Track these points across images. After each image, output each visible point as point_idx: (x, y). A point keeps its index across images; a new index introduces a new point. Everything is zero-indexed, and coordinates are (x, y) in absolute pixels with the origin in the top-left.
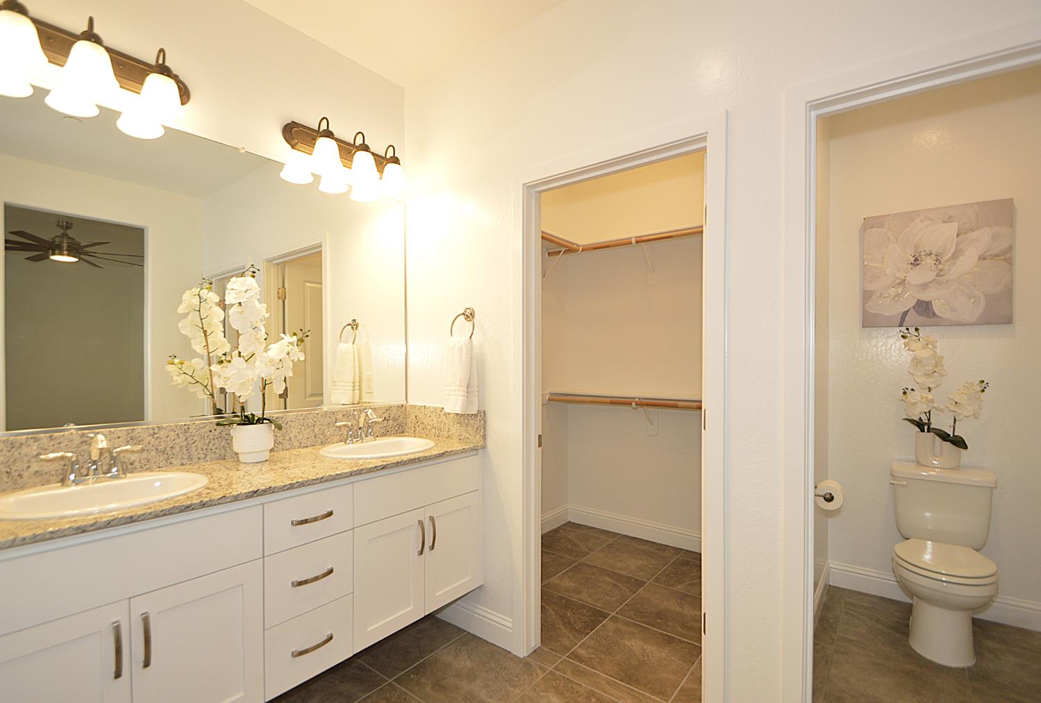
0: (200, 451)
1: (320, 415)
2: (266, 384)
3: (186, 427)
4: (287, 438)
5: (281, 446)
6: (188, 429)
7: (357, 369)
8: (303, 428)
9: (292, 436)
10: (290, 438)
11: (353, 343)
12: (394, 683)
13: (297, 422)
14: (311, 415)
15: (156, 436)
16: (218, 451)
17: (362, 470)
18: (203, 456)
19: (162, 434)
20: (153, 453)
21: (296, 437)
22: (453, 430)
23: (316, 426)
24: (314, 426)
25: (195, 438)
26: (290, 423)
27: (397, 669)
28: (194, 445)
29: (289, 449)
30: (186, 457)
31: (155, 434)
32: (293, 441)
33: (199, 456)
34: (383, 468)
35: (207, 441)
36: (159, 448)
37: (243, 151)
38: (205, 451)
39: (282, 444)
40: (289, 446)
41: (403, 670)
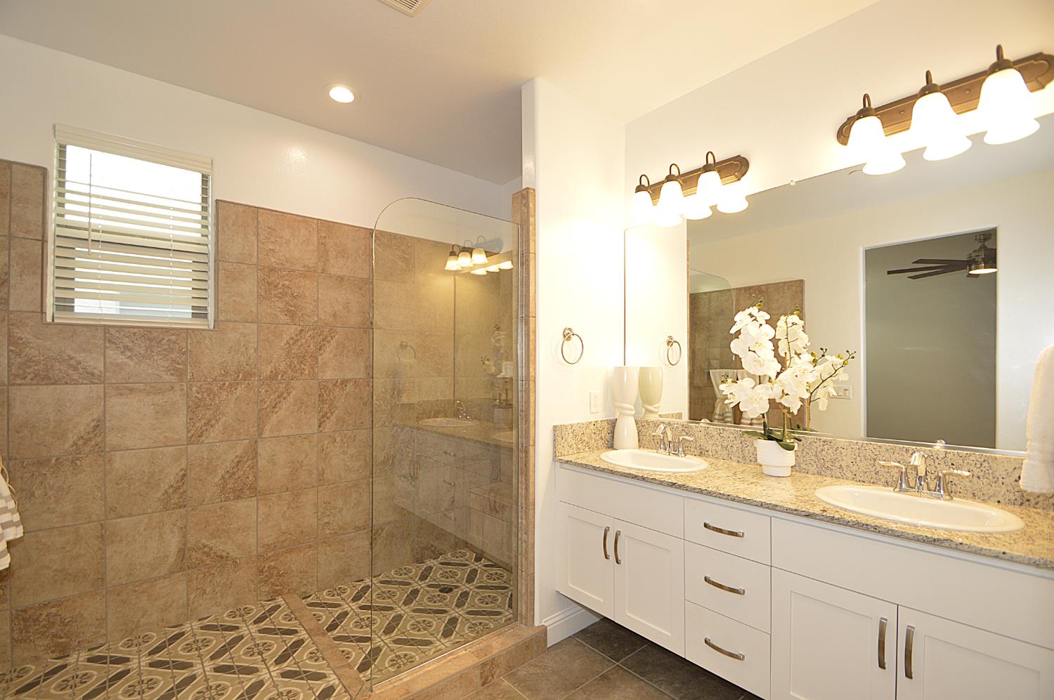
2: (810, 401)
4: (838, 465)
5: (829, 472)
9: (844, 464)
10: (841, 465)
13: (849, 450)
21: (848, 466)
23: (877, 461)
24: (875, 460)
26: (840, 449)
29: (839, 477)
32: (845, 469)
36: (723, 444)
40: (839, 475)
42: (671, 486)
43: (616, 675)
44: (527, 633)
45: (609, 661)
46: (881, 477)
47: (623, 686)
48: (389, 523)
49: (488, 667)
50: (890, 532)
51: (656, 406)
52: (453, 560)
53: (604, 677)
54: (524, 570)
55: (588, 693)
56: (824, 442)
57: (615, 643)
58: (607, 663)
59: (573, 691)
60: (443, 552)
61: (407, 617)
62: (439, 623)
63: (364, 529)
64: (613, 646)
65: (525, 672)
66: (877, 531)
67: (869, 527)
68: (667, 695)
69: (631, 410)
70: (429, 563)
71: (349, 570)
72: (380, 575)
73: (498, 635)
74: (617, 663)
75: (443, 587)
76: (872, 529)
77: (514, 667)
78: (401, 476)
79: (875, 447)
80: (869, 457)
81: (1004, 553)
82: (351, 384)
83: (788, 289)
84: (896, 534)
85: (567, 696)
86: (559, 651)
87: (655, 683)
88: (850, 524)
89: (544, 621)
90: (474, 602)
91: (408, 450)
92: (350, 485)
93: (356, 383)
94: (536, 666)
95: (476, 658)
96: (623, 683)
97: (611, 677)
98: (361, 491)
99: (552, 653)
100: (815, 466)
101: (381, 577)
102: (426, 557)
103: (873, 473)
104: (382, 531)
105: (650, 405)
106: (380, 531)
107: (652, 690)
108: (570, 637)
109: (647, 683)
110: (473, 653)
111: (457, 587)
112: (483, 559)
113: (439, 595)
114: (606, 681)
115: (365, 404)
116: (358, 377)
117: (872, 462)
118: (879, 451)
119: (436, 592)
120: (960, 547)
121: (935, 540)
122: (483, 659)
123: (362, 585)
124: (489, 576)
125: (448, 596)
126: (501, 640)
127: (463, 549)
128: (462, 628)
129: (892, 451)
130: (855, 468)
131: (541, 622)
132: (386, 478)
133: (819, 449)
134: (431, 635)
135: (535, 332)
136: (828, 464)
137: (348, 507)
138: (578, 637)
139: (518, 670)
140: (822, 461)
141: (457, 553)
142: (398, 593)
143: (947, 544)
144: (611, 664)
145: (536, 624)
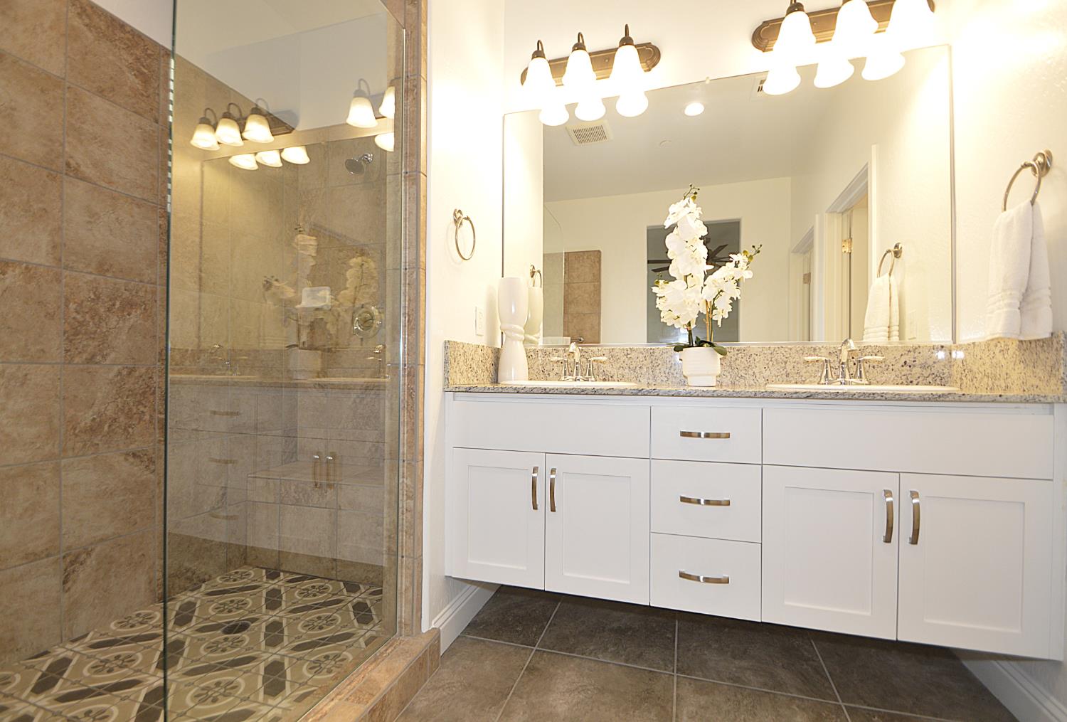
0: (662, 374)
1: (793, 351)
3: (652, 351)
4: (751, 373)
6: (654, 352)
7: (895, 308)
8: (771, 363)
9: (756, 371)
11: (890, 275)
12: (844, 708)
13: (762, 355)
14: (782, 350)
15: (629, 356)
16: (678, 376)
17: (773, 392)
18: (666, 379)
19: (633, 355)
20: (627, 371)
21: (761, 372)
22: (1014, 376)
23: (788, 363)
24: (786, 363)
25: (659, 362)
26: (753, 356)
27: (862, 699)
28: (658, 368)
29: (752, 385)
30: (651, 378)
31: (628, 354)
32: (758, 376)
33: (662, 378)
34: (807, 397)
35: (669, 366)
36: (631, 367)
37: (708, 82)
38: (667, 375)
39: (745, 378)
40: (752, 382)
41: (868, 705)
42: (636, 395)
43: (543, 663)
44: (418, 646)
45: (523, 649)
46: (792, 379)
47: (559, 671)
48: (102, 540)
49: (378, 713)
50: (897, 396)
51: (536, 335)
52: (228, 586)
53: (531, 669)
54: (404, 554)
55: (525, 696)
56: (738, 350)
57: (517, 626)
58: (523, 652)
59: (506, 701)
60: (207, 577)
61: (177, 688)
62: (249, 681)
63: (48, 556)
64: (517, 631)
65: (425, 703)
66: (884, 398)
67: (876, 395)
68: (610, 663)
69: (520, 333)
70: (186, 597)
71: (12, 639)
72: (86, 636)
73: (375, 661)
74: (535, 648)
75: (227, 625)
76: (879, 398)
77: (407, 701)
78: (127, 454)
79: (786, 350)
80: (781, 360)
81: (1000, 396)
82: (17, 271)
83: (587, 258)
84: (903, 398)
85: (501, 710)
86: (455, 658)
87: (590, 654)
88: (856, 396)
89: (433, 622)
90: (297, 630)
91: (142, 409)
92: (13, 472)
93: (29, 271)
94: (436, 688)
95: (359, 706)
96: (557, 668)
97: (538, 666)
98: (41, 483)
99: (448, 663)
100: (729, 377)
101: (89, 637)
102: (177, 589)
103: (784, 376)
104: (89, 554)
105: (529, 334)
106: (84, 556)
107: (592, 664)
108: (459, 636)
109: (583, 658)
110: (347, 699)
111: (253, 620)
112: (282, 574)
113: (226, 639)
114: (536, 673)
115: (50, 316)
116: (36, 261)
117: (783, 365)
118: (790, 354)
119: (219, 635)
120: (963, 398)
121: (940, 396)
122: (372, 702)
123: (48, 662)
124: (305, 593)
125: (245, 635)
126: (383, 666)
127: (240, 567)
128: (298, 672)
129: (801, 352)
130: (768, 373)
131: (430, 624)
132: (95, 459)
133: (733, 358)
134: (242, 700)
135: (426, 196)
136: (742, 373)
137: (9, 516)
138: (469, 634)
139: (413, 704)
140: (736, 370)
141: (231, 575)
142: (139, 655)
143: (951, 398)
144: (528, 652)
145: (425, 629)
